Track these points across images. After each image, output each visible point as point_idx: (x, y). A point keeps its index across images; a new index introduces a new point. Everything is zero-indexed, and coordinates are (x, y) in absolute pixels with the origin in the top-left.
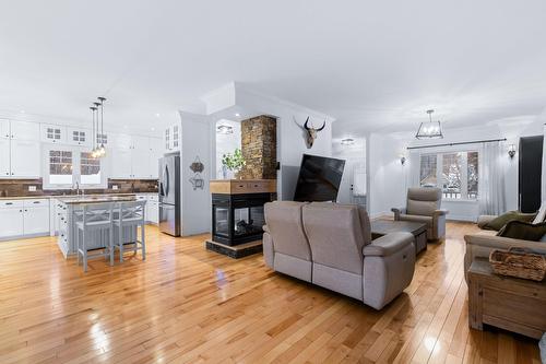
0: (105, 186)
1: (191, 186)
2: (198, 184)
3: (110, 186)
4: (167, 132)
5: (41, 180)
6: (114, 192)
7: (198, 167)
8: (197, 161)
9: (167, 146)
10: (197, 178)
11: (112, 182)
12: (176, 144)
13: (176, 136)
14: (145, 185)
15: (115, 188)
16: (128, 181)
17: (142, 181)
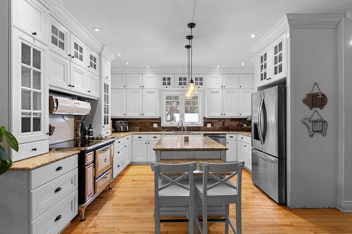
0: (202, 124)
1: (304, 131)
2: (318, 127)
3: (205, 124)
4: (264, 58)
5: (160, 119)
6: (208, 130)
7: (316, 101)
8: (316, 91)
9: (263, 76)
10: (316, 117)
11: (207, 121)
12: (278, 70)
13: (278, 59)
14: (234, 124)
15: (209, 126)
16: (219, 120)
17: (232, 120)
